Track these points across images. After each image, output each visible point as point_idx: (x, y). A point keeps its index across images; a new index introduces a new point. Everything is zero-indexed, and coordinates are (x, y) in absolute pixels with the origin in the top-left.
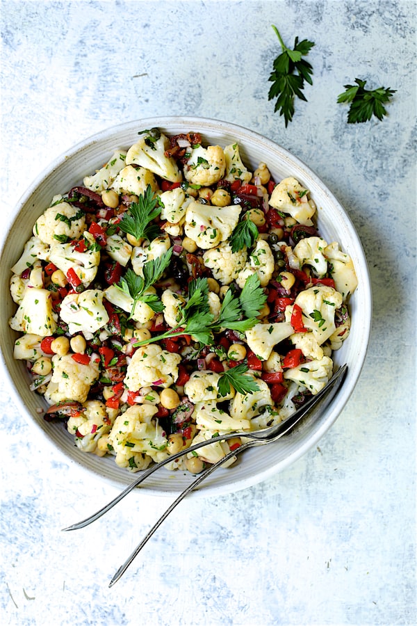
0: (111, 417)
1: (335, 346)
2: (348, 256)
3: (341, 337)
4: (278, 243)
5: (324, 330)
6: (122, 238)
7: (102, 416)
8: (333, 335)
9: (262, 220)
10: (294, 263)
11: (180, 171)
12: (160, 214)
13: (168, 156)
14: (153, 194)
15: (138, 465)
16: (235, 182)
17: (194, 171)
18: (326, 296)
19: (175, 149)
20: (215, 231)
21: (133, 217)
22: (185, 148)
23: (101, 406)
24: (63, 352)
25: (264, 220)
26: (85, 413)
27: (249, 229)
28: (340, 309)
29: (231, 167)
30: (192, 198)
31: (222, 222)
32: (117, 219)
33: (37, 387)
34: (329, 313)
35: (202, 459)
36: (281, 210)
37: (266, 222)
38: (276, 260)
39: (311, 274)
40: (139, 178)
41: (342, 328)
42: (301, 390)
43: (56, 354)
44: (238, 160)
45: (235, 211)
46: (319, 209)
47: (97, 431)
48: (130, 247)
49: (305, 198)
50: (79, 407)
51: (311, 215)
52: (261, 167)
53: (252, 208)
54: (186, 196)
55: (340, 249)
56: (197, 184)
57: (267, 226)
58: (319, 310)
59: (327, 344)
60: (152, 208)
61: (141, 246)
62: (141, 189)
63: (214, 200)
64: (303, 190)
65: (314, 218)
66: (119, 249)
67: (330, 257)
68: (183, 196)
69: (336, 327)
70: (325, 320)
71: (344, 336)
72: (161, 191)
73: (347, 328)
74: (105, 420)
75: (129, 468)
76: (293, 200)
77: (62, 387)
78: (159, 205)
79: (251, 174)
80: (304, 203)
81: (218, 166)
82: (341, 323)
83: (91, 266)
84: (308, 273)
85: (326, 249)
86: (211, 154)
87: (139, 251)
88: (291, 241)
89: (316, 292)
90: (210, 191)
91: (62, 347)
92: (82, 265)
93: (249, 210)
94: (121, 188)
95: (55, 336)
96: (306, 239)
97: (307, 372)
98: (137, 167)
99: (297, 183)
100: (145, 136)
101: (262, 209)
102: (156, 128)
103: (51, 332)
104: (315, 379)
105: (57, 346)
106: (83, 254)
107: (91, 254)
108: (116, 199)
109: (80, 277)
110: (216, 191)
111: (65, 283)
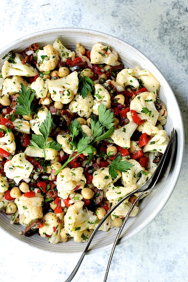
0: (61, 218)
1: (163, 123)
2: (147, 71)
3: (164, 116)
4: (106, 82)
5: (153, 117)
6: (21, 119)
7: (55, 220)
8: (159, 117)
9: (91, 73)
10: (120, 88)
11: (35, 69)
12: (35, 97)
13: (24, 63)
14: (26, 87)
15: (88, 237)
16: (67, 60)
17: (42, 64)
18: (146, 98)
19: (26, 58)
20: (68, 91)
21: (21, 105)
22: (32, 55)
23: (53, 215)
24: (18, 195)
25: (92, 73)
26: (46, 223)
27: (87, 81)
28: (157, 101)
29: (62, 54)
30: (48, 80)
31: (70, 85)
32: (13, 110)
33: (14, 221)
34: (151, 106)
35: (121, 217)
36: (99, 64)
37: (94, 74)
38: (109, 91)
39: (132, 90)
40: (14, 83)
41: (162, 111)
42: (156, 155)
43: (15, 198)
44: (63, 48)
45: (74, 75)
46: (120, 54)
47: (56, 230)
48: (27, 122)
49: (109, 51)
50: (41, 221)
51: (117, 58)
52: (77, 46)
53: (83, 70)
54: (44, 80)
55: (141, 69)
56: (47, 71)
57: (96, 76)
58: (145, 107)
59: (158, 123)
60: (29, 95)
61: (33, 118)
62: (18, 88)
63: (60, 75)
64: (106, 47)
65: (119, 60)
66: (21, 126)
67: (137, 76)
68: (42, 80)
69: (159, 112)
70: (151, 111)
71: (165, 115)
72: (30, 84)
73: (165, 109)
74: (58, 222)
75: (84, 241)
76: (103, 55)
77: (26, 214)
78: (32, 92)
79: (74, 52)
80: (109, 54)
81: (54, 55)
82: (161, 108)
83: (10, 142)
84: (129, 90)
85: (133, 73)
86: (46, 51)
87: (32, 121)
88: (112, 78)
89: (139, 98)
90: (56, 71)
91: (16, 193)
92: (6, 144)
93: (82, 71)
94: (8, 93)
95: (10, 189)
96: (120, 73)
97: (154, 143)
98: (11, 77)
99: (101, 45)
100: (8, 58)
101: (89, 68)
102: (11, 51)
103: (7, 188)
104: (161, 145)
105: (14, 193)
106: (3, 138)
107: (7, 135)
108: (8, 100)
109: (7, 151)
110: (59, 70)
111: (1, 158)
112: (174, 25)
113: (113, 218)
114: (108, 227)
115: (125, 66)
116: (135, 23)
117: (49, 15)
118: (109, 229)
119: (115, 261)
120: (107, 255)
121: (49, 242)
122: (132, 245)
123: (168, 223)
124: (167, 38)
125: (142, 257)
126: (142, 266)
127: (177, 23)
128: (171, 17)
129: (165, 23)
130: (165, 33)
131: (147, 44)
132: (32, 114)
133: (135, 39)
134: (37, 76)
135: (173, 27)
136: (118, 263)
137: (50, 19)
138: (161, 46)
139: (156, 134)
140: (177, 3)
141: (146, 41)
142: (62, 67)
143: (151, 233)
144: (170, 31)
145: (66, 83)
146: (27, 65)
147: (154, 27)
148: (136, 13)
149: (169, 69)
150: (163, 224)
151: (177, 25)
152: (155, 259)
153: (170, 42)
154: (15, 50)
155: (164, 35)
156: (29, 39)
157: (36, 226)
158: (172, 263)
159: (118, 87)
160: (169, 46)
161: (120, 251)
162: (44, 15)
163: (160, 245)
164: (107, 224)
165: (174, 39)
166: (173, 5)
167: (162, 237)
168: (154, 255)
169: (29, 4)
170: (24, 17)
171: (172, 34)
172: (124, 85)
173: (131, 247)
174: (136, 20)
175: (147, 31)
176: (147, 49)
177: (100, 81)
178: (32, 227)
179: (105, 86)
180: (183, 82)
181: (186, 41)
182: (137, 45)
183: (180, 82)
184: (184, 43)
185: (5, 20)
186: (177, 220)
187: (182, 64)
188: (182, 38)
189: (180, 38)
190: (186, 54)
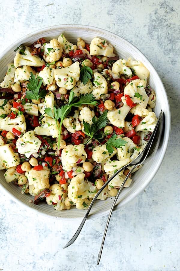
0: (65, 189)
1: (152, 106)
2: (139, 62)
3: (153, 101)
4: (104, 71)
5: (144, 101)
6: (30, 103)
7: (60, 190)
8: (149, 101)
9: (91, 64)
10: (115, 76)
11: (42, 60)
12: (42, 84)
13: (33, 55)
14: (35, 76)
15: (88, 205)
16: (70, 52)
17: (49, 56)
18: (137, 84)
19: (35, 50)
20: (71, 78)
21: (31, 91)
22: (40, 47)
23: (58, 186)
24: (28, 169)
25: (92, 63)
26: (52, 192)
27: (87, 70)
28: (147, 87)
29: (65, 46)
30: (54, 69)
31: (72, 73)
32: (24, 96)
33: (24, 191)
34: (142, 91)
35: (116, 188)
36: (97, 55)
37: (93, 64)
38: (106, 79)
39: (125, 78)
40: (25, 71)
41: (152, 96)
42: (146, 134)
43: (25, 172)
44: (66, 42)
45: (76, 65)
46: (115, 47)
47: (61, 198)
48: (36, 105)
49: (106, 44)
50: (48, 191)
51: (112, 51)
52: (79, 40)
53: (84, 60)
54: (51, 69)
55: (134, 60)
56: (53, 61)
57: (95, 66)
58: (137, 92)
59: (148, 107)
60: (38, 82)
61: (41, 102)
62: (28, 76)
63: (64, 65)
64: (103, 41)
65: (115, 52)
66: (31, 108)
67: (130, 66)
68: (49, 70)
69: (149, 96)
70: (142, 96)
71: (154, 99)
72: (38, 73)
73: (154, 95)
74: (63, 191)
75: (85, 208)
76: (101, 48)
77: (35, 185)
78: (40, 79)
79: (75, 45)
80: (106, 47)
81: (59, 48)
82: (150, 94)
83: (22, 122)
84: (123, 78)
85: (127, 63)
86: (52, 44)
87: (40, 105)
88: (109, 67)
89: (132, 84)
90: (61, 62)
91: (27, 167)
92: (18, 124)
93: (83, 61)
94: (19, 81)
95: (21, 163)
96: (115, 63)
97: (145, 123)
98: (21, 67)
99: (99, 39)
100: (18, 51)
101: (88, 59)
102: (22, 44)
103: (19, 162)
104: (151, 125)
105: (24, 167)
106: (16, 119)
107: (19, 117)
108: (19, 87)
109: (19, 130)
110: (63, 61)
111: (14, 137)
112: (161, 22)
113: (110, 188)
114: (106, 196)
115: (120, 58)
116: (127, 21)
117: (53, 14)
118: (107, 198)
119: (111, 228)
120: (104, 223)
121: (55, 209)
122: (125, 214)
123: (157, 195)
124: (155, 33)
125: (135, 224)
126: (134, 232)
127: (164, 21)
128: (159, 16)
129: (154, 20)
130: (154, 30)
131: (138, 39)
132: (40, 99)
133: (128, 35)
134: (44, 66)
135: (161, 24)
136: (114, 229)
137: (54, 17)
138: (150, 40)
139: (147, 115)
140: (164, 3)
141: (137, 36)
142: (66, 58)
143: (142, 204)
144: (158, 27)
145: (70, 72)
146: (35, 56)
147: (145, 24)
148: (128, 12)
149: (158, 61)
150: (153, 195)
151: (164, 22)
152: (146, 226)
153: (158, 37)
154: (26, 43)
155: (153, 31)
156: (38, 34)
157: (44, 195)
158: (160, 229)
159: (114, 75)
160: (157, 41)
161: (115, 219)
162: (48, 14)
163: (150, 214)
164: (105, 194)
165: (162, 35)
166: (161, 5)
167: (152, 207)
168: (145, 223)
169: (35, 4)
170: (31, 15)
171: (160, 30)
172: (119, 73)
173: (125, 215)
174: (129, 18)
175: (138, 27)
176: (138, 43)
177: (98, 70)
178: (40, 196)
179: (102, 74)
180: (169, 72)
181: (172, 36)
182: (129, 40)
183: (167, 72)
184: (170, 38)
185: (14, 18)
186: (165, 192)
187: (168, 56)
188: (169, 33)
189: (166, 34)
190: (172, 47)
